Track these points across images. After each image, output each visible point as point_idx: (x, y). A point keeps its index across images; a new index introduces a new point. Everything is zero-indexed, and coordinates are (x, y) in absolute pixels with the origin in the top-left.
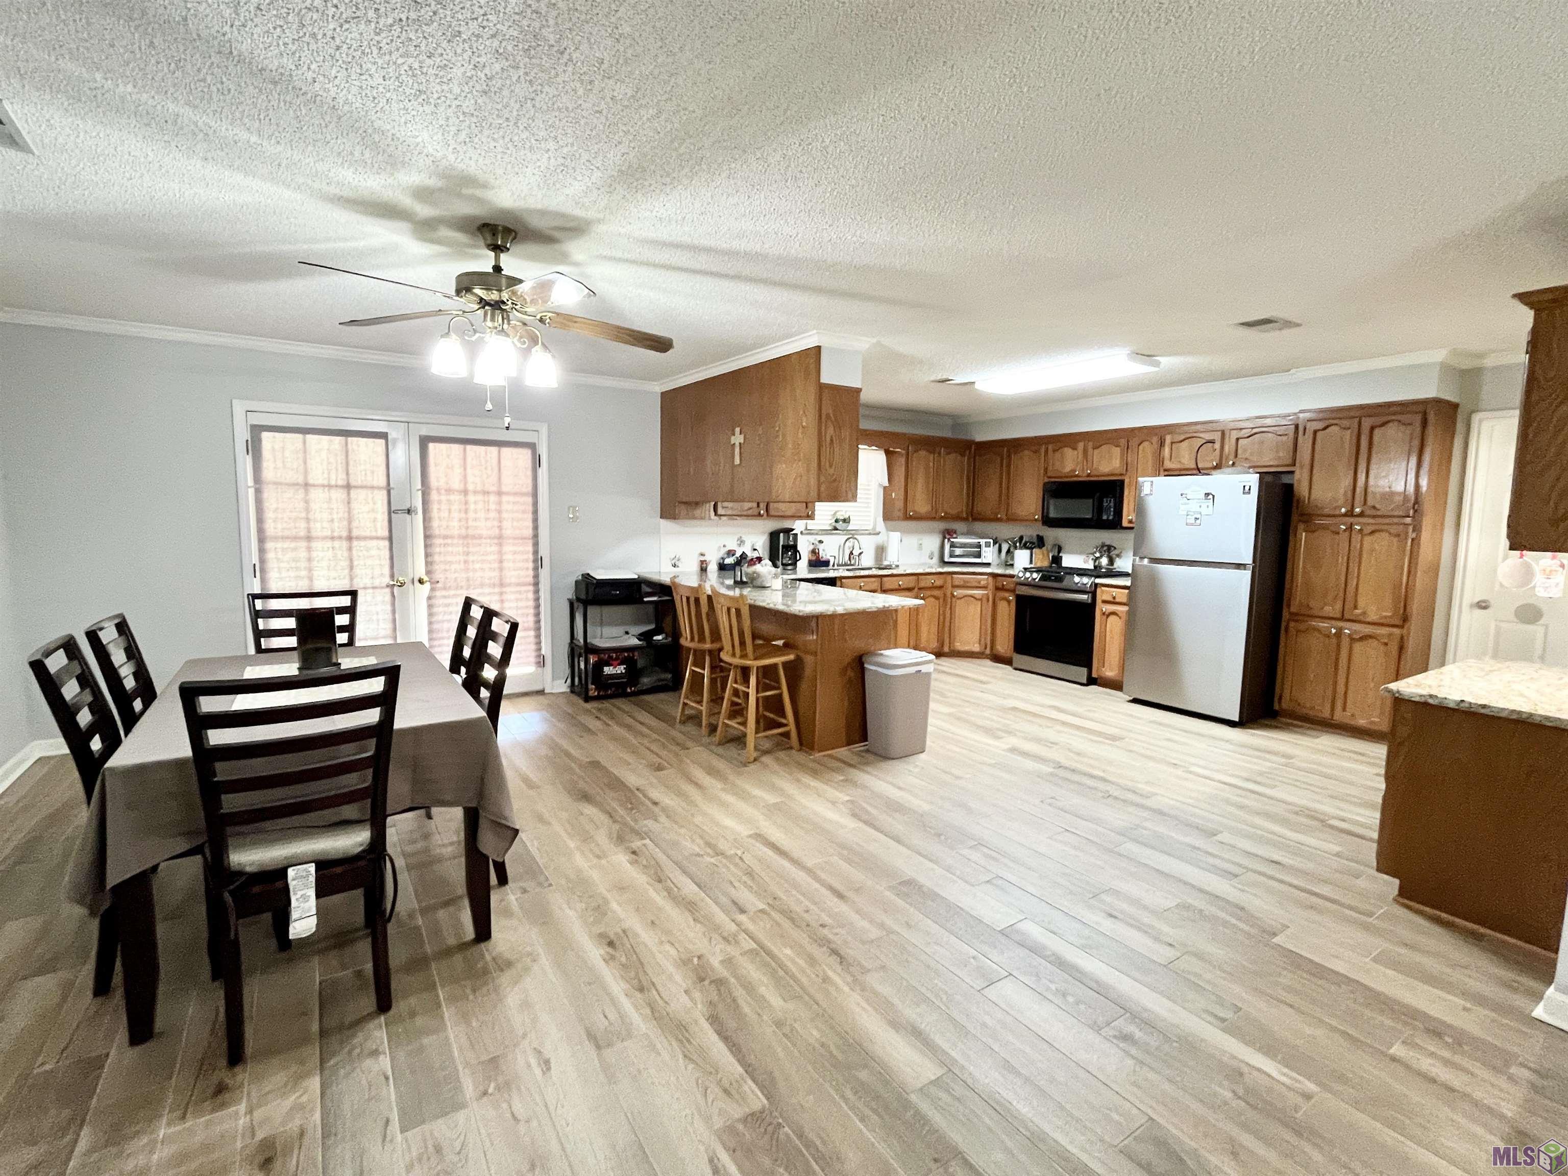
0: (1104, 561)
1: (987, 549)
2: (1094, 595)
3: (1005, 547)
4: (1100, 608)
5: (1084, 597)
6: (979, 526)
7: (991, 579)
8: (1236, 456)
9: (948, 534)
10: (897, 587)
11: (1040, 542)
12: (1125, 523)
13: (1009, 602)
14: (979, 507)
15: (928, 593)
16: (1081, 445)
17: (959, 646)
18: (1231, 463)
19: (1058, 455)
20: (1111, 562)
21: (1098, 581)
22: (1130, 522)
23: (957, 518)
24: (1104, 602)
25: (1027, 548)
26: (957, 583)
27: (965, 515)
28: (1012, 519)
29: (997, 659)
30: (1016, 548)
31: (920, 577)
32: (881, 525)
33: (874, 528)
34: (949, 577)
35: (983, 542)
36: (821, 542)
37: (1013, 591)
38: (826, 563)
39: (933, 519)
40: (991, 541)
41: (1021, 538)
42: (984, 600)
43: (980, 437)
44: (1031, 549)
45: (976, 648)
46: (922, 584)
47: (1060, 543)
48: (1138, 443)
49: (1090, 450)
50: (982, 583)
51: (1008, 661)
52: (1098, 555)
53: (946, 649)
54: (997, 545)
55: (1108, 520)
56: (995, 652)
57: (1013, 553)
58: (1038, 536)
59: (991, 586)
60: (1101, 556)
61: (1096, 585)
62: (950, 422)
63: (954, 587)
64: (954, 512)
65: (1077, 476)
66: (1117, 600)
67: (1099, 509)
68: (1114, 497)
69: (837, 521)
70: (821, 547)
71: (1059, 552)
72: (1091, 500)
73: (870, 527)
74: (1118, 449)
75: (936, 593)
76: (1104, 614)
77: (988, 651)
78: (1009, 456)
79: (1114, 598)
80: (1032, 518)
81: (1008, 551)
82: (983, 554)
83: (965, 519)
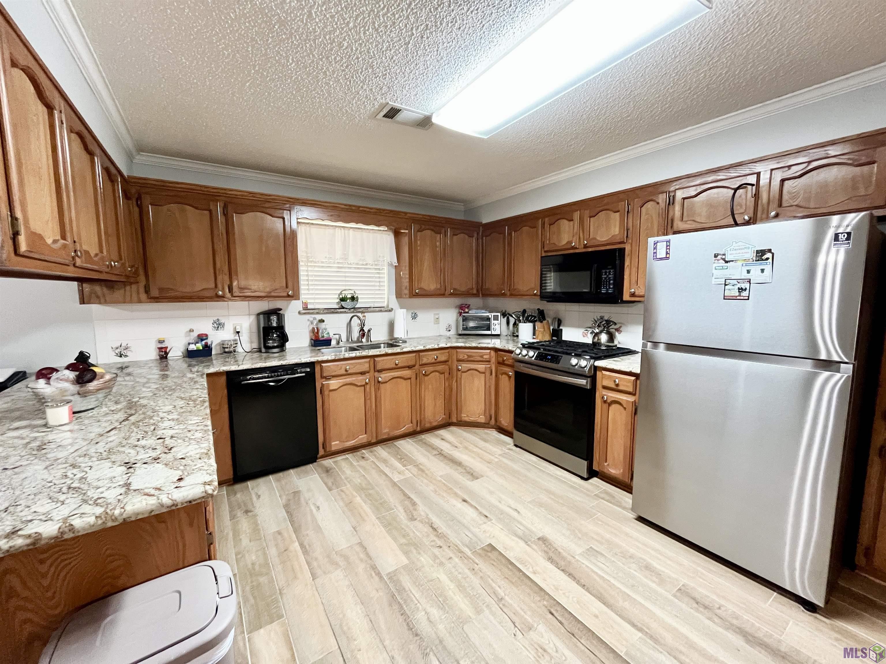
0: (604, 338)
1: (496, 322)
2: (593, 379)
3: (512, 321)
4: (600, 393)
5: (582, 382)
6: (492, 301)
7: (493, 353)
8: (780, 205)
9: (462, 308)
10: (394, 366)
11: (541, 316)
12: (626, 297)
13: (510, 377)
14: (488, 285)
15: (431, 369)
16: (576, 215)
17: (465, 417)
18: (773, 214)
19: (554, 228)
20: (611, 338)
21: (598, 363)
22: (633, 295)
23: (468, 294)
24: (605, 387)
25: (530, 321)
26: (461, 357)
27: (475, 292)
28: (514, 294)
29: (499, 429)
30: (520, 321)
31: (421, 354)
32: (394, 303)
33: (388, 306)
34: (454, 351)
35: (491, 315)
36: (322, 321)
37: (511, 366)
38: (327, 343)
39: (443, 295)
40: (499, 314)
41: (524, 311)
42: (488, 374)
43: (486, 219)
44: (533, 322)
45: (482, 419)
46: (425, 361)
47: (560, 318)
48: (640, 204)
49: (587, 220)
50: (485, 357)
51: (509, 434)
52: (597, 331)
53: (454, 420)
54: (506, 318)
55: (607, 293)
56: (498, 424)
57: (518, 325)
58: (539, 309)
59: (493, 360)
60: (601, 332)
61: (596, 368)
63: (459, 360)
64: (463, 289)
65: (573, 248)
66: (621, 388)
67: (598, 282)
68: (614, 267)
69: (343, 300)
70: (322, 326)
71: (559, 325)
72: (588, 273)
73: (385, 305)
74: (618, 214)
75: (440, 368)
76: (605, 402)
77: (493, 422)
78: (510, 234)
79: (617, 385)
80: (532, 293)
81: (515, 324)
82: (492, 327)
83: (476, 295)
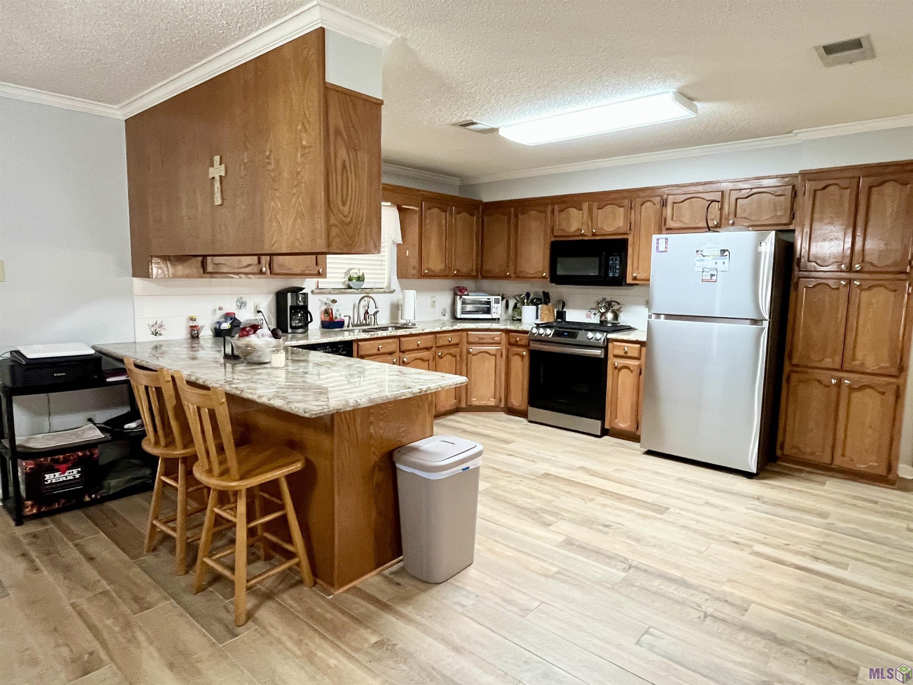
0: (610, 316)
1: (496, 305)
2: (606, 349)
3: (512, 304)
4: (613, 362)
5: (598, 352)
6: (486, 284)
7: (503, 335)
8: (735, 216)
9: (459, 291)
10: (416, 347)
11: (545, 299)
12: (629, 280)
13: (522, 357)
14: (488, 266)
15: (446, 351)
16: (585, 206)
17: (475, 401)
18: (731, 222)
19: (563, 215)
20: (616, 317)
21: (610, 336)
22: (635, 279)
23: (468, 276)
24: (616, 356)
25: (534, 304)
26: (471, 340)
27: (475, 274)
28: (519, 277)
29: (511, 411)
30: (523, 304)
31: (438, 335)
32: (395, 284)
33: (389, 287)
34: (465, 333)
35: (492, 298)
36: (334, 301)
37: (526, 346)
38: (341, 324)
39: (446, 276)
40: (500, 297)
41: (528, 295)
42: (498, 356)
43: (488, 197)
44: (536, 305)
45: (492, 402)
46: (441, 343)
47: (565, 300)
48: (641, 203)
49: (595, 210)
50: (496, 339)
51: (523, 414)
52: (603, 310)
53: (463, 405)
54: (505, 301)
55: (614, 277)
56: (509, 405)
57: (520, 309)
58: (544, 292)
59: (504, 342)
60: (606, 312)
61: (608, 340)
62: (457, 182)
63: (469, 343)
64: (464, 270)
65: (582, 235)
66: (629, 354)
67: (605, 267)
68: (620, 255)
69: (350, 279)
70: (334, 307)
71: (563, 308)
72: (598, 259)
73: (385, 285)
74: (622, 209)
75: (453, 350)
76: (616, 368)
77: (502, 405)
78: (516, 216)
79: (626, 353)
80: (540, 276)
81: (515, 307)
82: (493, 310)
83: (475, 277)
